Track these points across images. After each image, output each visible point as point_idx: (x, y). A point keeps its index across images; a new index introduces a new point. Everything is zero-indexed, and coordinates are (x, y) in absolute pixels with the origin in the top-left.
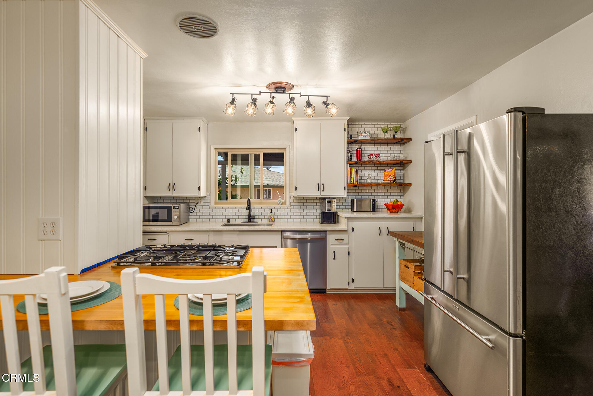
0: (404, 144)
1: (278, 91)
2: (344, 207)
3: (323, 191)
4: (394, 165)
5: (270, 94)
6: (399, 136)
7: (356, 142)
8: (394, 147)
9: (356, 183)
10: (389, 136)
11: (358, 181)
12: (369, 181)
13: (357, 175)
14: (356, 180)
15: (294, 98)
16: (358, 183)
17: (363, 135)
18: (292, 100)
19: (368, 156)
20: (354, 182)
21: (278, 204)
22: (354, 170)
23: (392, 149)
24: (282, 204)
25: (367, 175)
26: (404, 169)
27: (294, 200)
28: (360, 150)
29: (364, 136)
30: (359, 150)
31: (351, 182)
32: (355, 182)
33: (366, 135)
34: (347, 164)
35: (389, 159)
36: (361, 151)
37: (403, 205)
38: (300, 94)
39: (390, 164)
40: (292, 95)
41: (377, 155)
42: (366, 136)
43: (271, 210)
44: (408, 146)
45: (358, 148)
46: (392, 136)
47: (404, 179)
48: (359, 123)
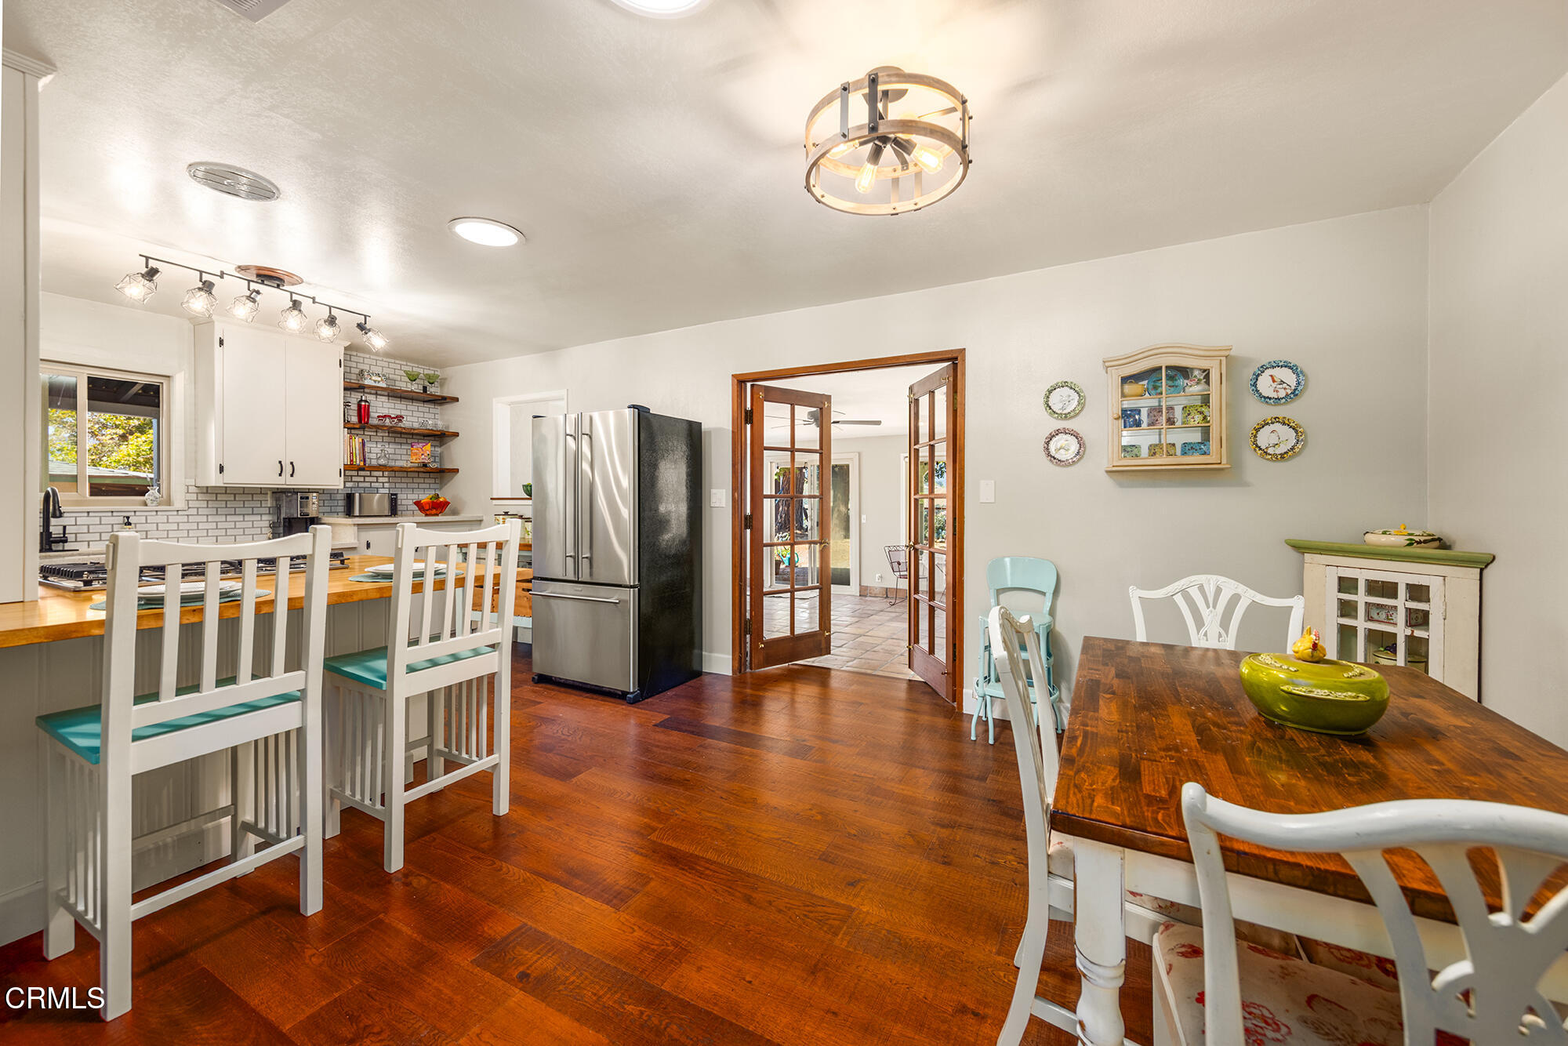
0: (441, 404)
1: (265, 282)
2: (328, 509)
3: (292, 475)
4: (424, 436)
5: (246, 282)
6: (432, 390)
7: (361, 388)
8: (424, 408)
9: (362, 463)
10: (416, 387)
11: (365, 461)
12: (382, 462)
13: (363, 450)
14: (362, 458)
15: (300, 303)
16: (365, 465)
17: (373, 378)
18: (296, 305)
19: (379, 417)
20: (358, 463)
21: (146, 505)
22: (357, 441)
23: (420, 409)
24: (159, 504)
25: (378, 450)
26: (441, 446)
27: (199, 495)
28: (367, 404)
29: (375, 381)
30: (363, 403)
31: (352, 461)
32: (358, 461)
33: (379, 379)
34: (344, 427)
35: (416, 425)
36: (369, 406)
37: (449, 503)
38: (314, 299)
39: (417, 434)
40: (295, 297)
41: (400, 418)
42: (379, 382)
43: (128, 518)
44: (449, 408)
45: (361, 400)
46: (421, 387)
47: (441, 462)
48: (359, 354)
